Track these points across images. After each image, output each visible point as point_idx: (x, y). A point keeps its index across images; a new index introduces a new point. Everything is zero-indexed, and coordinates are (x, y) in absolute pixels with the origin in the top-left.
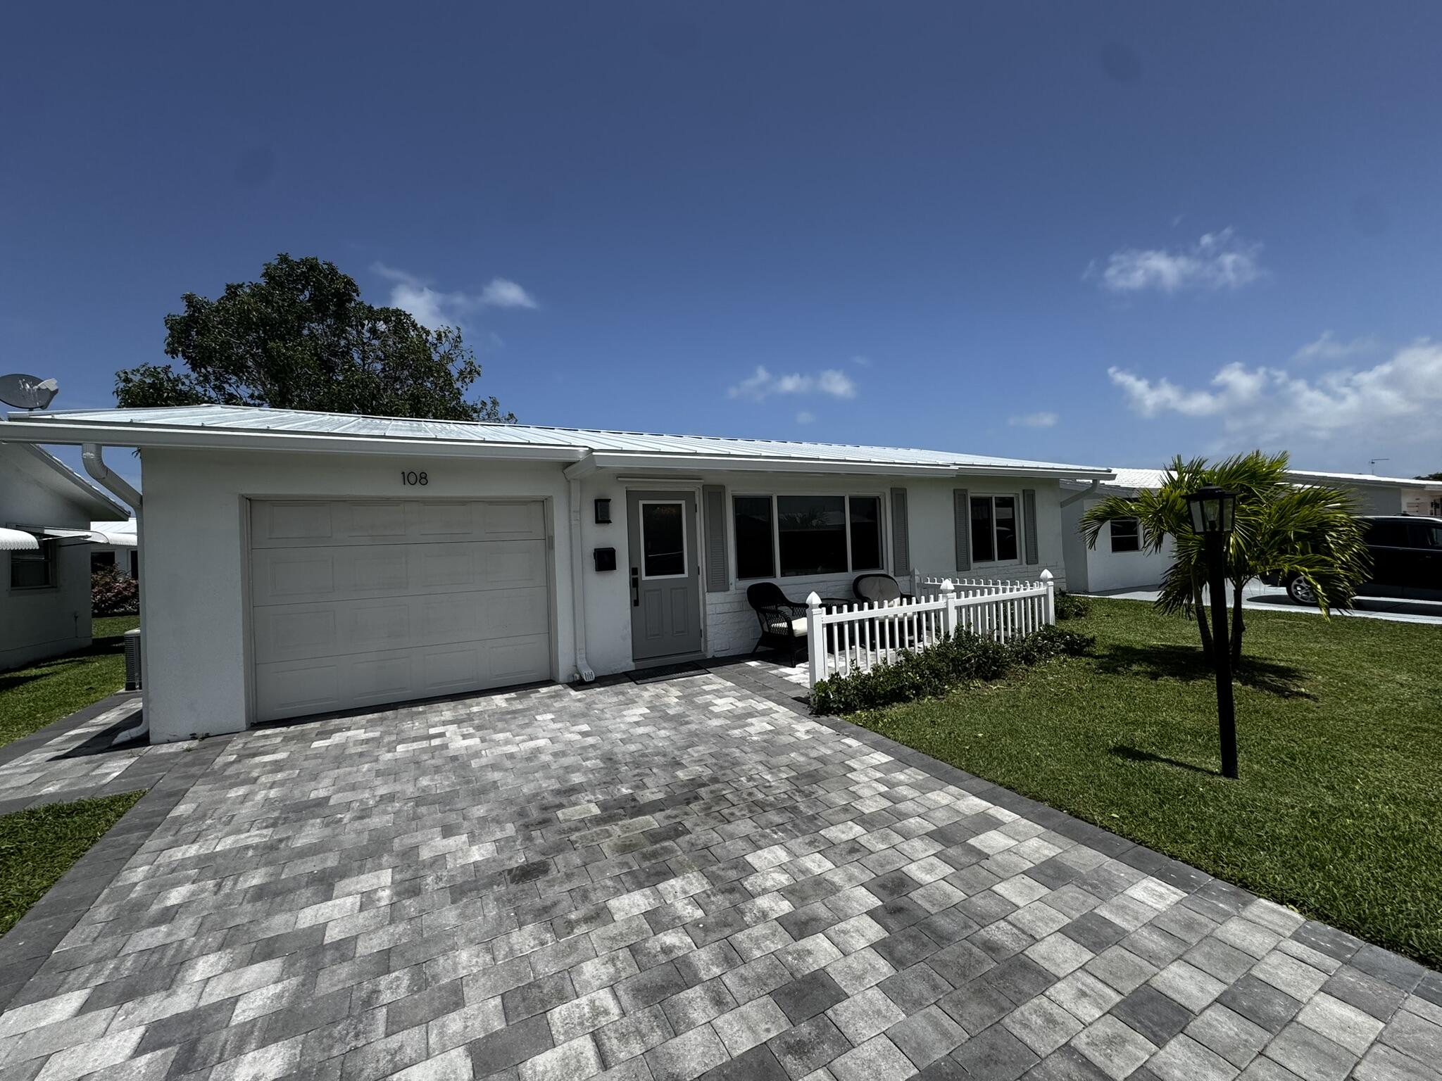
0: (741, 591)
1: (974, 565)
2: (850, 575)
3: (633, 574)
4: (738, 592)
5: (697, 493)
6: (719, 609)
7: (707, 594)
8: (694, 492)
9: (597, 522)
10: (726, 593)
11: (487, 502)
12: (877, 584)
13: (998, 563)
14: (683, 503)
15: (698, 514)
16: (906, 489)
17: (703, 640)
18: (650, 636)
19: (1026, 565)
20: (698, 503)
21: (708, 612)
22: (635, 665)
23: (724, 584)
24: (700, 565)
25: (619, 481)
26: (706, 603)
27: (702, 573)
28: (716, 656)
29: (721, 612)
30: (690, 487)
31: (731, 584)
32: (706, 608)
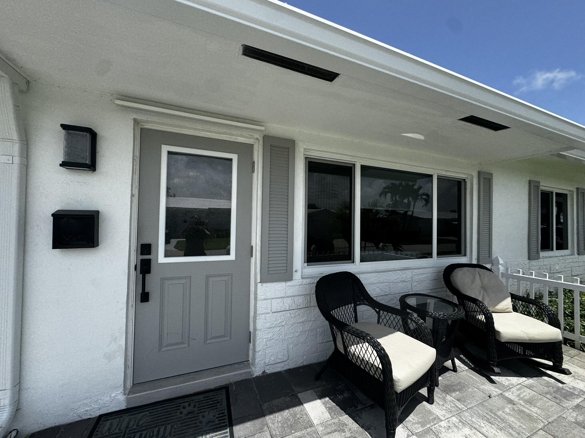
0: (308, 281)
1: (543, 254)
2: (435, 261)
3: (142, 254)
4: (305, 281)
5: (255, 148)
6: (277, 305)
7: (259, 285)
8: (251, 145)
9: (65, 165)
10: (289, 283)
12: (478, 277)
13: (556, 253)
14: (234, 157)
15: (255, 175)
16: (492, 174)
17: (251, 345)
18: (166, 346)
19: (577, 256)
20: (256, 160)
21: (260, 311)
22: (128, 400)
23: (285, 271)
24: (253, 244)
25: (118, 105)
26: (259, 297)
27: (256, 256)
28: (268, 372)
29: (279, 310)
30: (248, 136)
31: (296, 271)
32: (258, 305)
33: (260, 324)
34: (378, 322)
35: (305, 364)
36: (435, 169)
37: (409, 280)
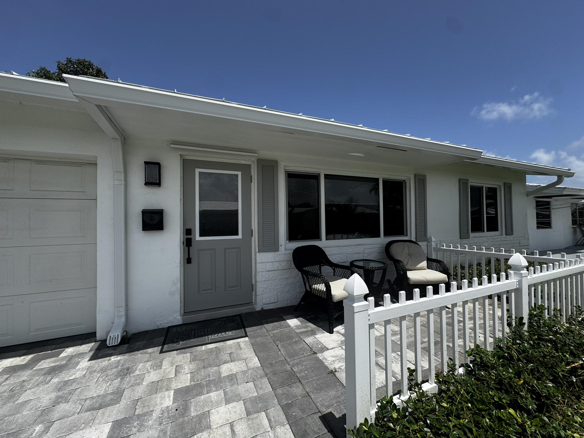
0: (289, 252)
1: (472, 235)
2: (382, 240)
3: (187, 235)
4: (287, 252)
5: (252, 167)
6: (269, 267)
7: (258, 254)
8: (250, 165)
9: (147, 184)
10: (276, 253)
11: (35, 161)
13: (487, 233)
14: (239, 173)
15: (252, 184)
16: (426, 175)
17: (254, 292)
18: (202, 291)
19: (505, 236)
20: (253, 174)
21: (259, 270)
22: (183, 319)
23: (274, 245)
24: (253, 228)
25: (172, 147)
26: (258, 261)
27: (255, 235)
28: (265, 308)
29: (271, 270)
30: (247, 160)
31: (281, 245)
32: (257, 266)
33: (259, 278)
34: (334, 275)
35: (289, 305)
36: (380, 174)
37: (361, 252)
